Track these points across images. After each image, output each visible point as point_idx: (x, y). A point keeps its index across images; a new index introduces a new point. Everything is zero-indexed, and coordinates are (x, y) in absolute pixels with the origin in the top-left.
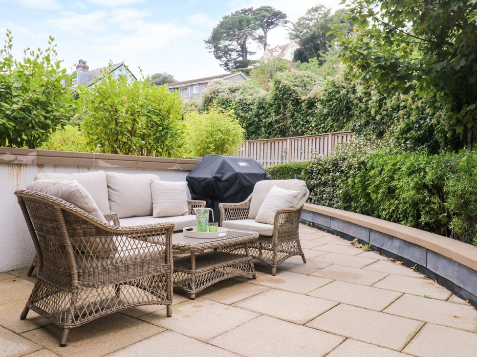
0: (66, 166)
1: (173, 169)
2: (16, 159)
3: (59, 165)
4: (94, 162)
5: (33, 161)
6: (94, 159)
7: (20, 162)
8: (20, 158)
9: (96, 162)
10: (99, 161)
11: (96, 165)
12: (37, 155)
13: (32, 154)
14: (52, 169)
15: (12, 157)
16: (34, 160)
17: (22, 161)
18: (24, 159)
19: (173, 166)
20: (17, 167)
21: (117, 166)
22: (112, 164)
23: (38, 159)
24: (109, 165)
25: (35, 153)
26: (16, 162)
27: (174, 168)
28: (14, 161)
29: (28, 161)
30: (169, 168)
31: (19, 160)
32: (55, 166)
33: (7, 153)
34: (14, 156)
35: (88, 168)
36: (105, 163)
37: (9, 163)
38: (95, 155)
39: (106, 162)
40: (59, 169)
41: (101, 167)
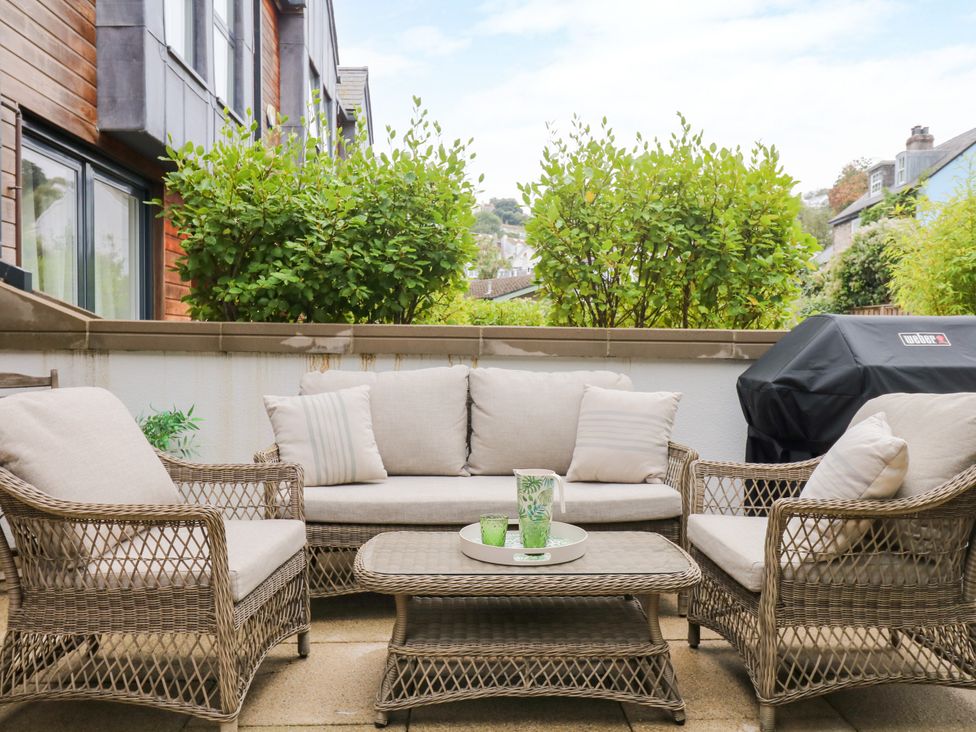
0: (421, 355)
1: (715, 357)
2: (314, 344)
3: (407, 355)
4: (481, 345)
5: (346, 347)
6: (481, 340)
7: (322, 351)
8: (320, 341)
9: (485, 345)
10: (493, 342)
11: (486, 351)
12: (355, 336)
13: (344, 333)
14: (391, 362)
15: (306, 341)
16: (349, 346)
17: (324, 347)
18: (329, 344)
19: (718, 350)
20: (321, 360)
21: (540, 354)
22: (525, 349)
23: (355, 342)
24: (520, 352)
25: (349, 332)
26: (313, 350)
27: (722, 355)
28: (310, 348)
29: (335, 348)
30: (704, 356)
31: (319, 347)
32: (399, 355)
33: (298, 334)
34: (311, 339)
35: (472, 360)
36: (508, 346)
37: (301, 352)
38: (484, 329)
39: (511, 345)
40: (405, 362)
41: (501, 356)
